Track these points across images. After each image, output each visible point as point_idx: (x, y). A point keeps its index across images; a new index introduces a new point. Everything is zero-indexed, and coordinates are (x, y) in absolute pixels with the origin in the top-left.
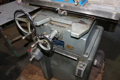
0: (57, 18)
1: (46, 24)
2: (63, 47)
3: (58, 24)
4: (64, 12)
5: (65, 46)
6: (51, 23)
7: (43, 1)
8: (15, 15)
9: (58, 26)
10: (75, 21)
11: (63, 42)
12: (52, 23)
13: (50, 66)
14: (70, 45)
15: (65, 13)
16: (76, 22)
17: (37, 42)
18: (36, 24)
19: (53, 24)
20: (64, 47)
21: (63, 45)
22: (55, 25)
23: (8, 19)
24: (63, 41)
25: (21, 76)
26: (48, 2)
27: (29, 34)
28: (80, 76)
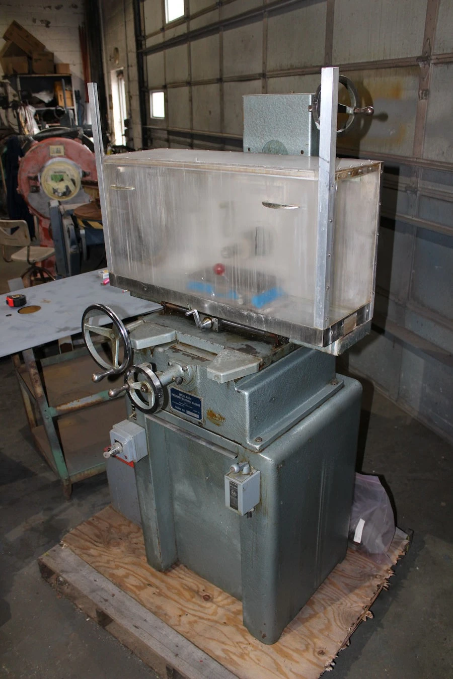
0: (189, 336)
1: (161, 350)
2: (197, 416)
3: (189, 351)
4: (210, 322)
5: (204, 412)
6: (173, 348)
7: (163, 289)
8: (86, 317)
9: (188, 356)
10: (232, 346)
11: (199, 401)
12: (179, 347)
13: (172, 506)
14: (214, 411)
15: (212, 324)
16: (234, 349)
17: (127, 386)
18: (135, 343)
19: (177, 351)
20: (200, 418)
21: (198, 410)
22: (182, 353)
23: (60, 330)
24: (199, 398)
25: (62, 545)
26: (175, 293)
27: (112, 370)
28: (237, 509)
